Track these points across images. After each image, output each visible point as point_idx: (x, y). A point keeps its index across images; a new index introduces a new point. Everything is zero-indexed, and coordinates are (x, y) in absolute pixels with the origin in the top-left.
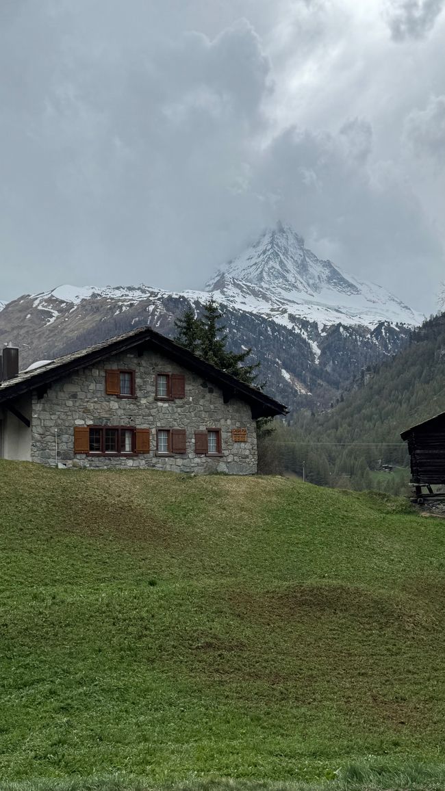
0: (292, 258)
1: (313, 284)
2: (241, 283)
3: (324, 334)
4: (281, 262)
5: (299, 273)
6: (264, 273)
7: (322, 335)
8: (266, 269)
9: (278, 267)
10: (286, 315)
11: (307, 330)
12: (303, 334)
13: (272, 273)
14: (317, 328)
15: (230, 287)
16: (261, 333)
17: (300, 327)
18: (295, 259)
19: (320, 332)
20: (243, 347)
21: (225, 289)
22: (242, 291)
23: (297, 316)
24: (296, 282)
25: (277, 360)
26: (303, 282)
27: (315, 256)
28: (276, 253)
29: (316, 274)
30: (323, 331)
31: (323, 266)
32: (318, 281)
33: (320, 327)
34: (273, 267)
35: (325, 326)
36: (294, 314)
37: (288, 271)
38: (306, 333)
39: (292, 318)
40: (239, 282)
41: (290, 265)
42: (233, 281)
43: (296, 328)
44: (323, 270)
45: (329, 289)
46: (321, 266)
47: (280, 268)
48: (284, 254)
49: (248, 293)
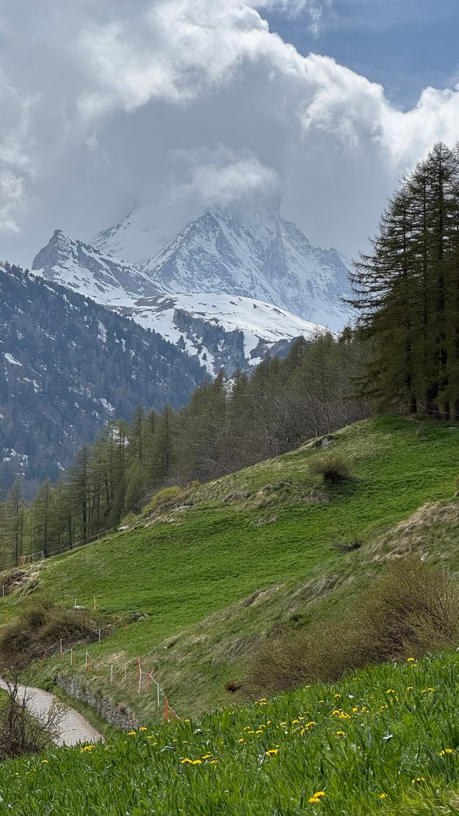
0: (249, 235)
1: (295, 300)
2: (96, 257)
3: (257, 361)
4: (221, 241)
5: (263, 270)
6: (179, 261)
7: (251, 362)
8: (185, 252)
9: (212, 249)
10: (170, 313)
11: (215, 350)
12: (205, 358)
13: (198, 263)
14: (240, 346)
15: (69, 263)
16: (73, 333)
17: (200, 341)
18: (257, 237)
19: (247, 355)
20: (9, 357)
21: (56, 268)
22: (98, 276)
23: (196, 316)
24: (252, 288)
25: (104, 401)
26: (270, 289)
27: (304, 238)
28: (212, 219)
29: (303, 277)
30: (254, 354)
31: (322, 261)
32: (306, 292)
33: (250, 345)
34: (200, 250)
35: (262, 341)
36: (189, 310)
37: (235, 262)
38: (210, 358)
39: (183, 319)
40: (93, 255)
41: (242, 249)
42: (79, 250)
43: (189, 343)
44: (320, 270)
45: (332, 313)
46: (316, 262)
47: (216, 253)
48: (230, 225)
49: (111, 282)
